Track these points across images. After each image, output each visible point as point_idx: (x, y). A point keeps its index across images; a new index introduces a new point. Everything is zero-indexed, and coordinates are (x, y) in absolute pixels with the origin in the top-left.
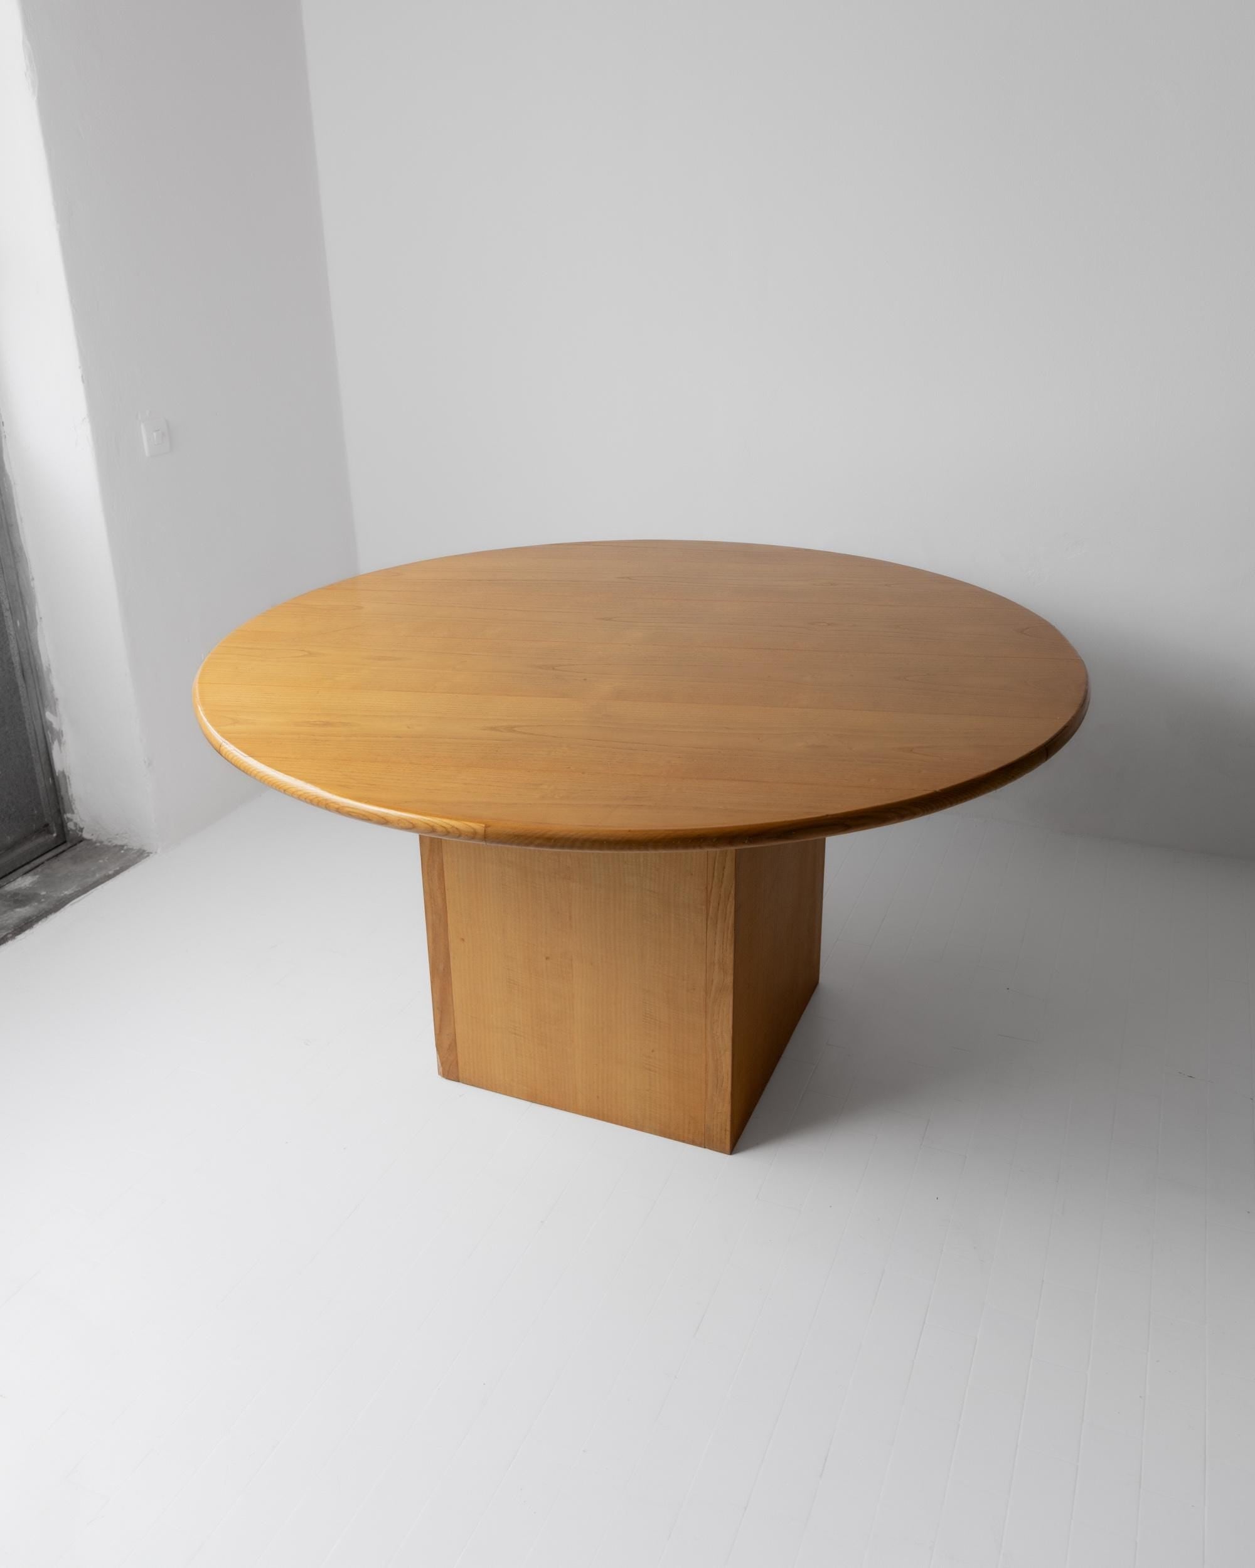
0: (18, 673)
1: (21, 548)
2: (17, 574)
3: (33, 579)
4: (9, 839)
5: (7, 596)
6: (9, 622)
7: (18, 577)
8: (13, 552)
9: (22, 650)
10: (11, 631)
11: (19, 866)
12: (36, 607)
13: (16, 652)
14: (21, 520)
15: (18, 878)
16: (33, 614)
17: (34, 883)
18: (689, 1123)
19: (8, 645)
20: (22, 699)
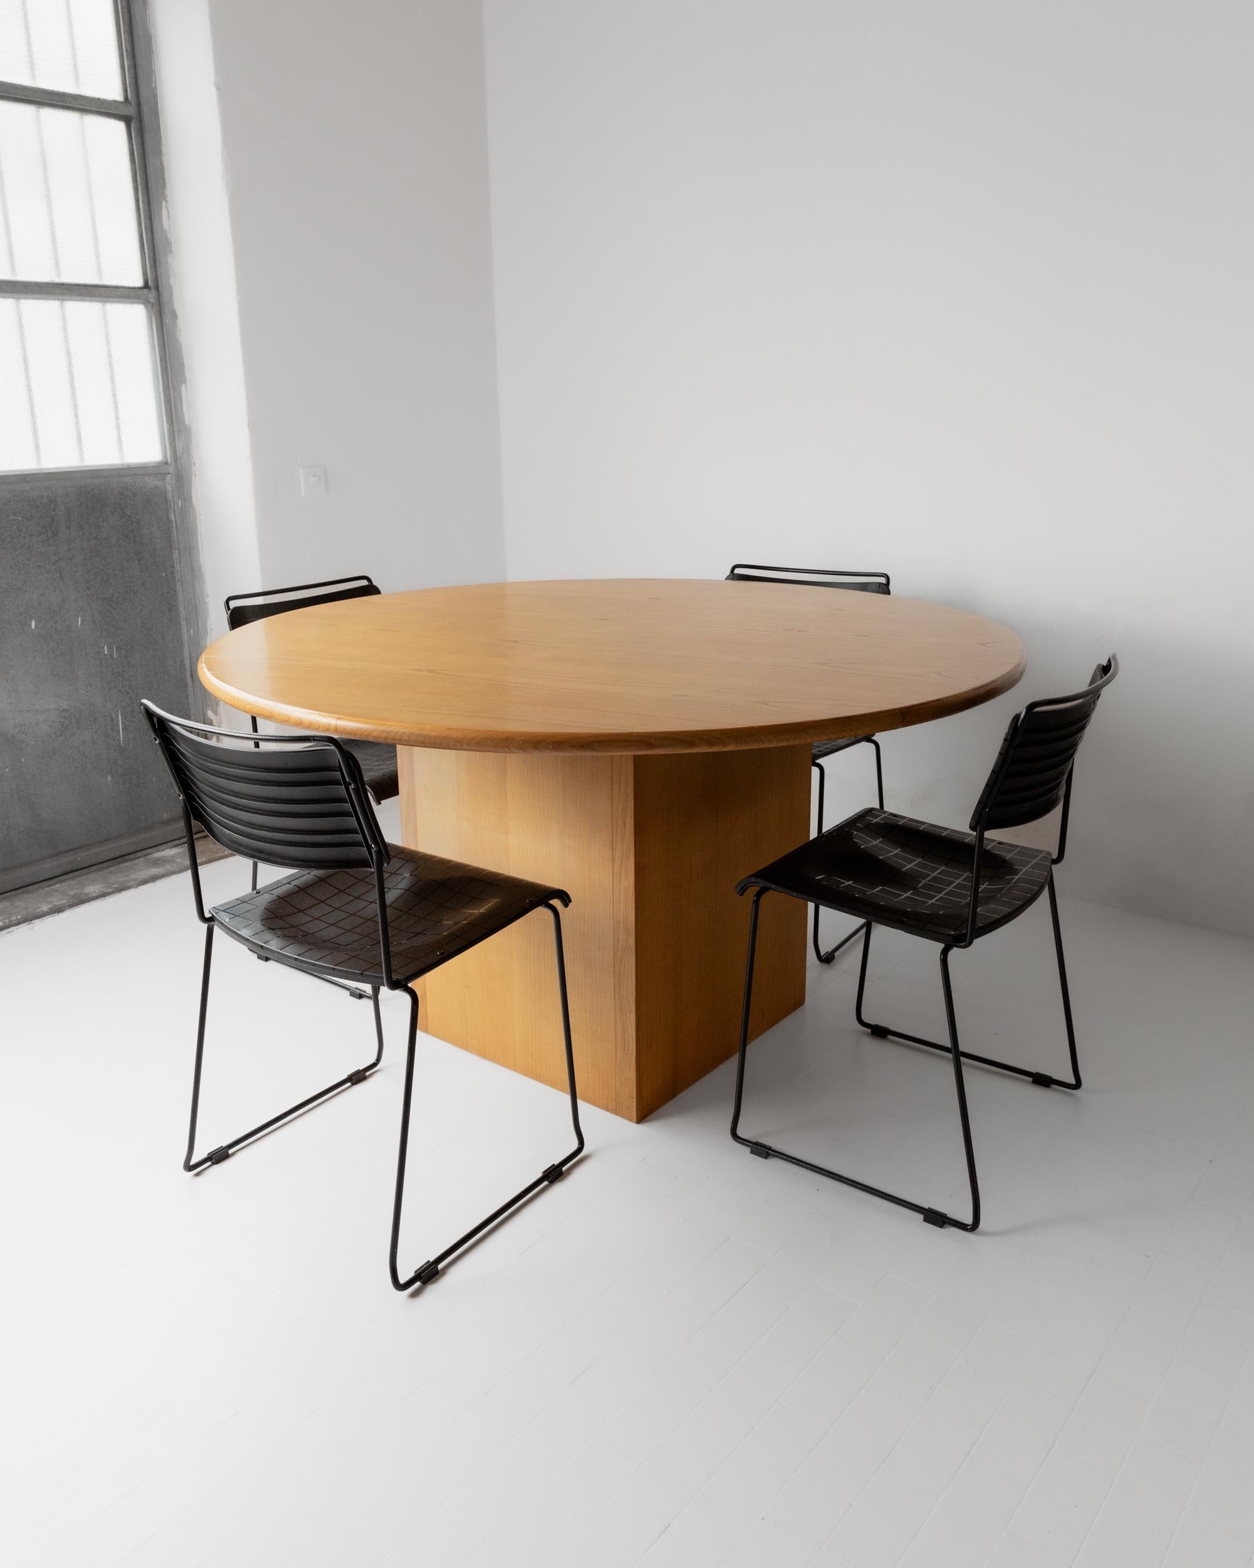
0: (188, 675)
1: (200, 568)
2: (194, 589)
3: (208, 596)
4: (165, 816)
5: (185, 607)
6: (184, 629)
7: (194, 592)
8: (192, 571)
9: (193, 655)
10: (185, 637)
11: (170, 839)
12: (208, 620)
13: (188, 656)
14: (202, 544)
15: (166, 849)
16: (205, 624)
17: (177, 854)
18: (603, 1087)
19: (182, 649)
20: (190, 697)
